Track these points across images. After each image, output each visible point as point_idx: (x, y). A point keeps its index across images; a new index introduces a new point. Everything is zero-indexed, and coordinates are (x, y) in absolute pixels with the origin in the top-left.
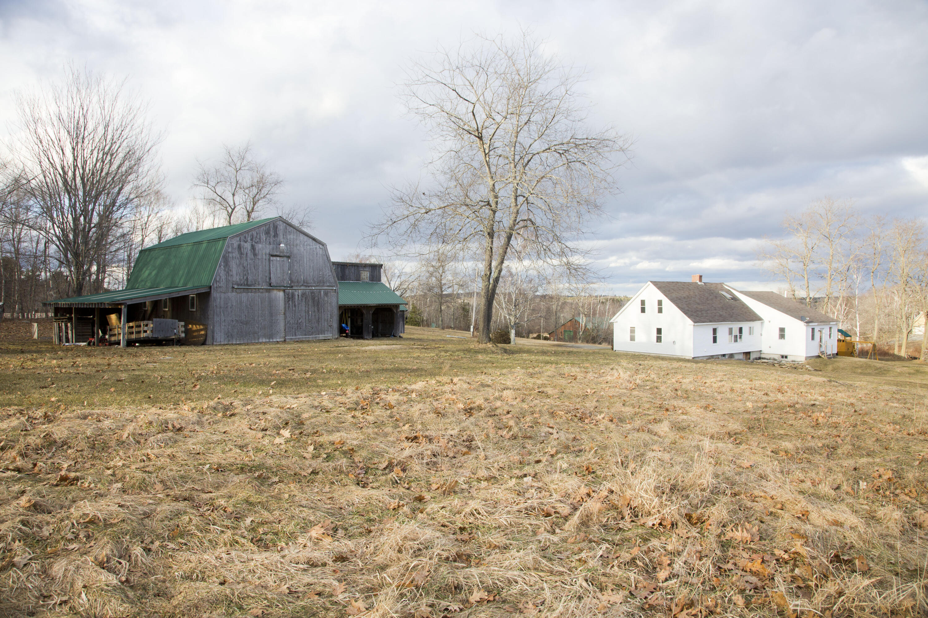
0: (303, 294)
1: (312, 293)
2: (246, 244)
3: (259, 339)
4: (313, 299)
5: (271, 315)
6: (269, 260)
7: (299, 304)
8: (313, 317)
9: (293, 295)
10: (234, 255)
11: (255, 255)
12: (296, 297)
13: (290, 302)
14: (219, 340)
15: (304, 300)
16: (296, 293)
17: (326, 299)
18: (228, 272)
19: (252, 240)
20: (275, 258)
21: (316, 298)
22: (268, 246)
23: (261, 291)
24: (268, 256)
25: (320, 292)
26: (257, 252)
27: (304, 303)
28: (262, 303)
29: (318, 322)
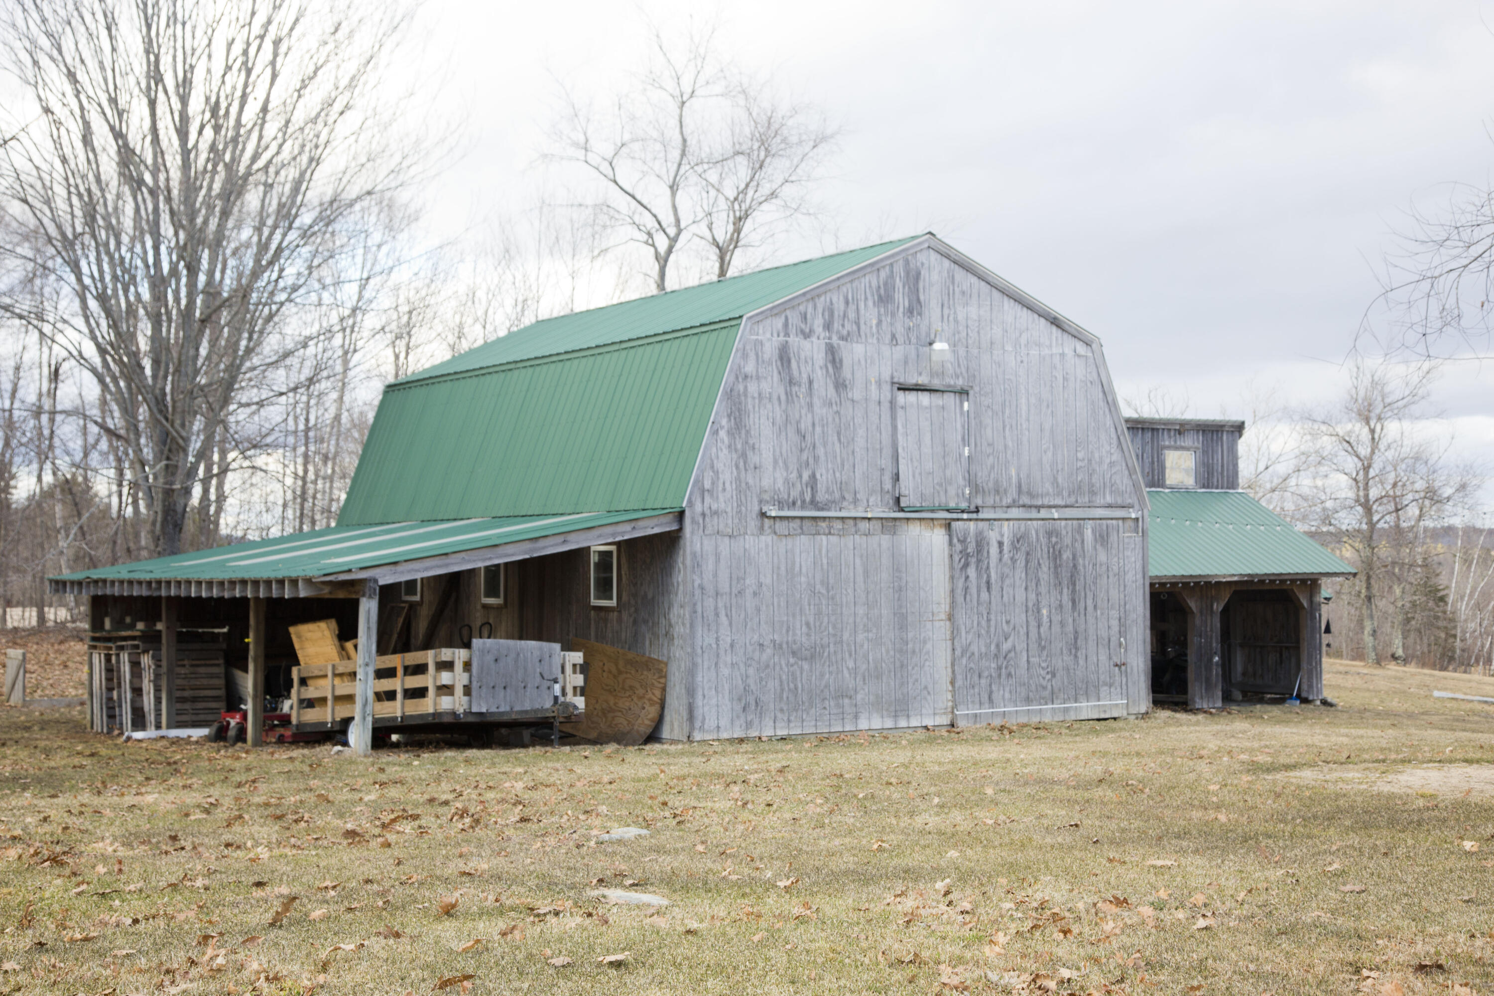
0: (1018, 540)
1: (1049, 534)
2: (806, 344)
3: (856, 717)
4: (1055, 556)
5: (902, 621)
6: (892, 403)
7: (1003, 578)
8: (1056, 628)
9: (981, 543)
10: (765, 386)
11: (840, 385)
12: (994, 550)
13: (972, 572)
14: (711, 723)
15: (1021, 563)
16: (993, 536)
17: (1102, 557)
18: (744, 455)
19: (828, 326)
20: (912, 397)
21: (1067, 555)
22: (886, 350)
23: (864, 525)
24: (886, 388)
25: (1080, 531)
26: (846, 372)
27: (1020, 573)
28: (866, 573)
29: (1074, 647)
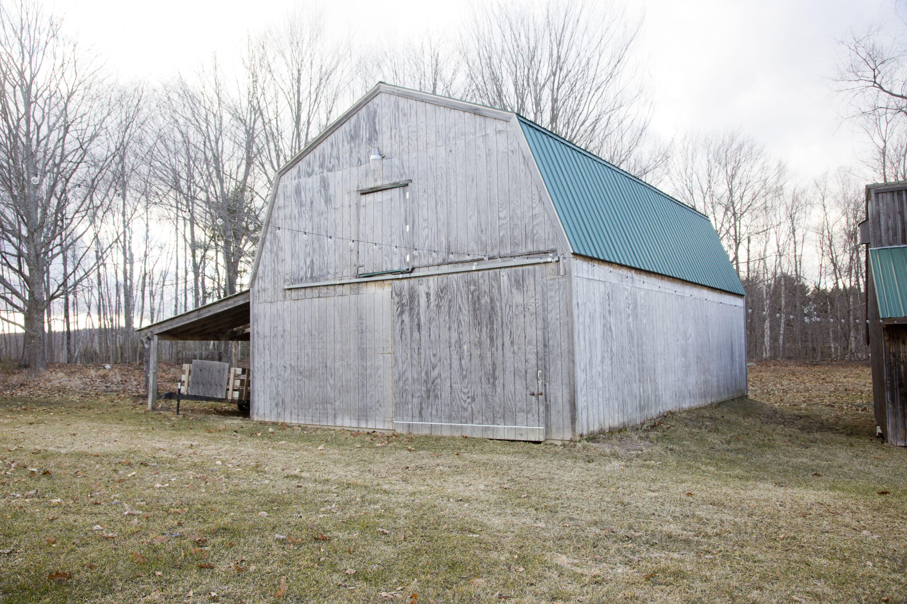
0: (442, 291)
1: (468, 283)
2: (310, 180)
3: (335, 417)
4: (475, 303)
5: (362, 353)
6: (358, 205)
7: (430, 321)
8: (476, 361)
9: (413, 296)
10: (288, 211)
11: (328, 200)
12: (423, 300)
13: (406, 317)
15: (445, 309)
16: (422, 289)
17: (518, 298)
18: (277, 255)
19: (322, 166)
20: (370, 197)
21: (485, 300)
22: (354, 170)
23: (339, 289)
24: (354, 195)
25: (497, 279)
26: (331, 191)
27: (444, 316)
28: (341, 321)
29: (492, 378)
